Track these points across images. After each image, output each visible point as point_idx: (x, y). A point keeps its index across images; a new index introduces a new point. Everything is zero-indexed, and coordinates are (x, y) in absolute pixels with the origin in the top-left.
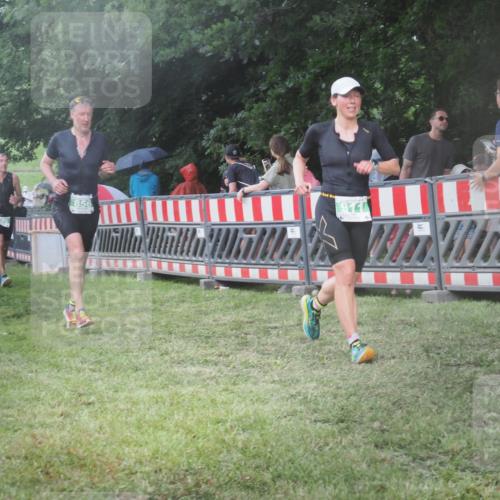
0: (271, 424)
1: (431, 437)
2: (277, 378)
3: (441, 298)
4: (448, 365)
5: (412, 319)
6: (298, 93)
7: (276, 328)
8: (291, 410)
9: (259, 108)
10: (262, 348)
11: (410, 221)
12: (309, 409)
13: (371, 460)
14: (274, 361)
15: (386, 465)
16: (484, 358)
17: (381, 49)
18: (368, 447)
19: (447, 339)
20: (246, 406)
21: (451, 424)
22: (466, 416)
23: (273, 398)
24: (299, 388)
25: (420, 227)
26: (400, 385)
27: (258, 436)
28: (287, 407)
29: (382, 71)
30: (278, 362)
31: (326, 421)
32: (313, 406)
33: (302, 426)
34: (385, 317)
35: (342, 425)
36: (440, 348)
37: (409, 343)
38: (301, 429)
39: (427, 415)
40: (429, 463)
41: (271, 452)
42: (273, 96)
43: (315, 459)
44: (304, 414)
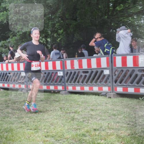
0: (14, 130)
1: (61, 134)
2: (17, 117)
3: (65, 94)
4: (67, 113)
5: (57, 100)
6: (26, 34)
7: (17, 102)
8: (21, 126)
9: (15, 38)
10: (13, 108)
11: (57, 71)
12: (26, 126)
13: (44, 141)
14: (16, 112)
15: (48, 142)
16: (77, 111)
17: (50, 22)
18: (43, 137)
19: (67, 105)
20: (8, 125)
21: (67, 130)
22: (71, 128)
23: (16, 123)
24: (23, 120)
25: (60, 73)
26: (53, 118)
27: (10, 134)
28: (19, 125)
29: (51, 28)
30: (17, 112)
31: (31, 129)
32: (27, 125)
33: (24, 131)
34: (50, 99)
35: (36, 130)
36: (65, 108)
37: (56, 106)
38: (23, 132)
39: (60, 127)
40: (60, 141)
41: (14, 139)
42: (19, 34)
43: (27, 141)
44: (25, 127)
